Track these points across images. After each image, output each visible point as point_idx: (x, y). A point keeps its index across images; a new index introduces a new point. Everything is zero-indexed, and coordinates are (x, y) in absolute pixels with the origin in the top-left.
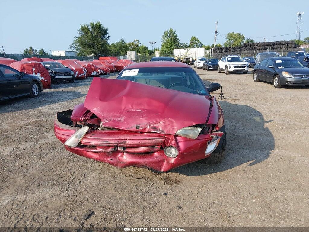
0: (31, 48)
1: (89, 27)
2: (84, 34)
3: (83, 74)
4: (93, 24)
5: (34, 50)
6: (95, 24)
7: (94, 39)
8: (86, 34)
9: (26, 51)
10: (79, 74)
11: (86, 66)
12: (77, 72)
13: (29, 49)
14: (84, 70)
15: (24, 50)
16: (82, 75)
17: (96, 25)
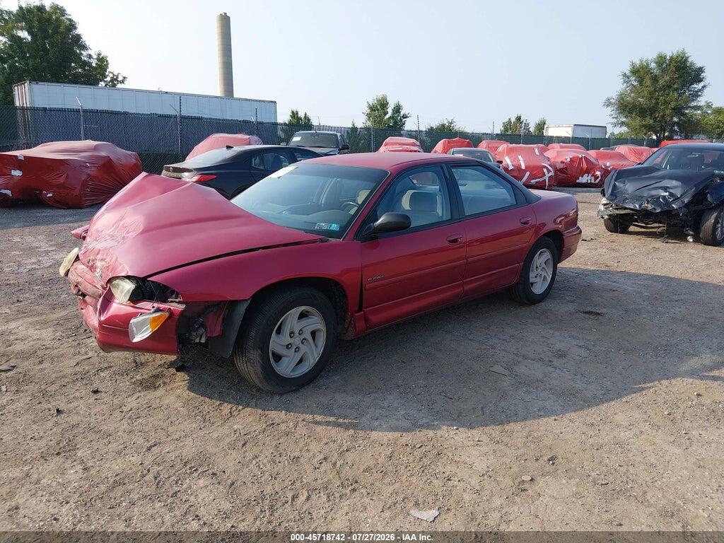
0: (519, 119)
1: (653, 65)
2: (635, 83)
3: (541, 180)
4: (665, 57)
5: (525, 122)
6: (668, 58)
7: (658, 96)
8: (641, 82)
9: (508, 125)
10: (531, 177)
11: (569, 160)
12: (528, 174)
13: (513, 120)
14: (545, 170)
15: (504, 123)
16: (537, 180)
17: (672, 58)
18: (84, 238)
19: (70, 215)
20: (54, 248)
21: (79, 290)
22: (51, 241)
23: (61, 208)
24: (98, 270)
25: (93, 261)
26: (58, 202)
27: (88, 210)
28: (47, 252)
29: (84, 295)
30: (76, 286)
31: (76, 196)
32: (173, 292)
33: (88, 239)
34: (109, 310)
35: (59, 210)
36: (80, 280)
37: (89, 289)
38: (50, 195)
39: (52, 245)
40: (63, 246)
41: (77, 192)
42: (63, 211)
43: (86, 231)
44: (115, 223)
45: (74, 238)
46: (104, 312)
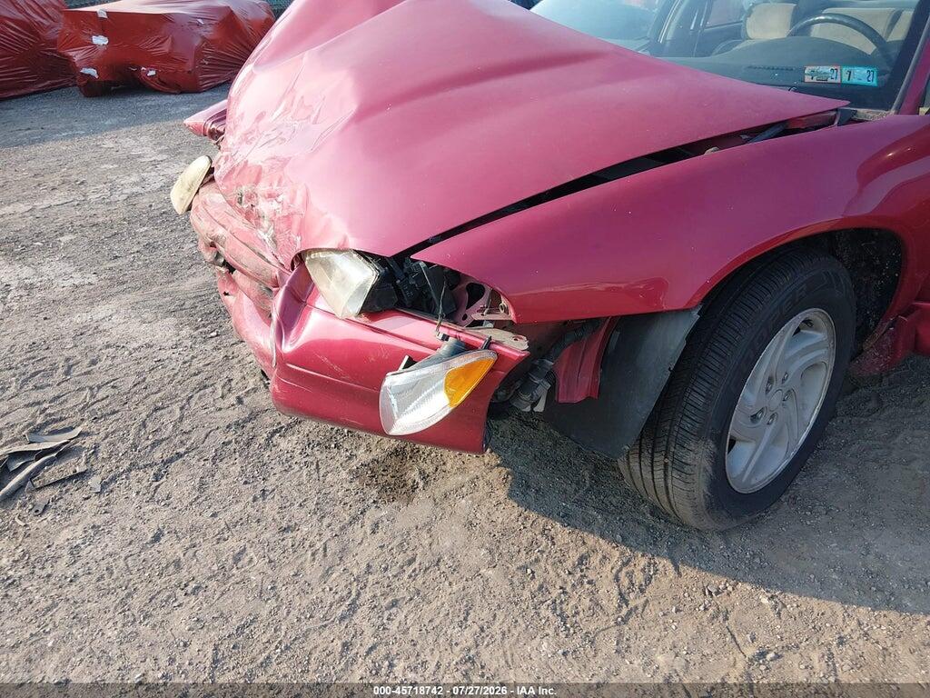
18: (215, 135)
19: (184, 104)
20: (165, 157)
21: (218, 255)
22: (160, 144)
23: (170, 94)
24: (265, 224)
25: (250, 198)
26: (163, 83)
27: (208, 94)
28: (155, 164)
29: (231, 269)
30: (213, 245)
31: (189, 72)
32: (476, 292)
33: (230, 140)
34: (302, 326)
35: (168, 97)
36: (220, 232)
37: (244, 258)
38: (152, 73)
39: (161, 152)
40: (181, 154)
41: (189, 66)
42: (173, 97)
43: (222, 116)
44: (284, 96)
45: (194, 138)
46: (289, 329)
